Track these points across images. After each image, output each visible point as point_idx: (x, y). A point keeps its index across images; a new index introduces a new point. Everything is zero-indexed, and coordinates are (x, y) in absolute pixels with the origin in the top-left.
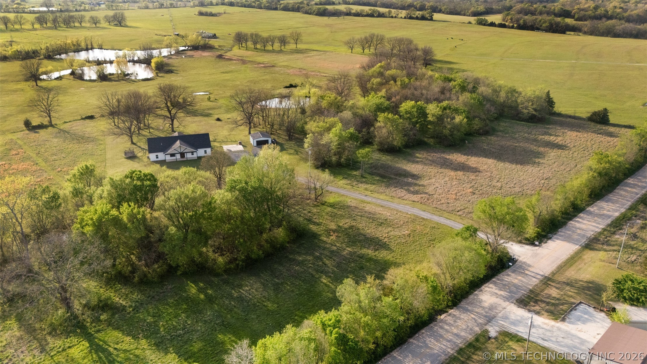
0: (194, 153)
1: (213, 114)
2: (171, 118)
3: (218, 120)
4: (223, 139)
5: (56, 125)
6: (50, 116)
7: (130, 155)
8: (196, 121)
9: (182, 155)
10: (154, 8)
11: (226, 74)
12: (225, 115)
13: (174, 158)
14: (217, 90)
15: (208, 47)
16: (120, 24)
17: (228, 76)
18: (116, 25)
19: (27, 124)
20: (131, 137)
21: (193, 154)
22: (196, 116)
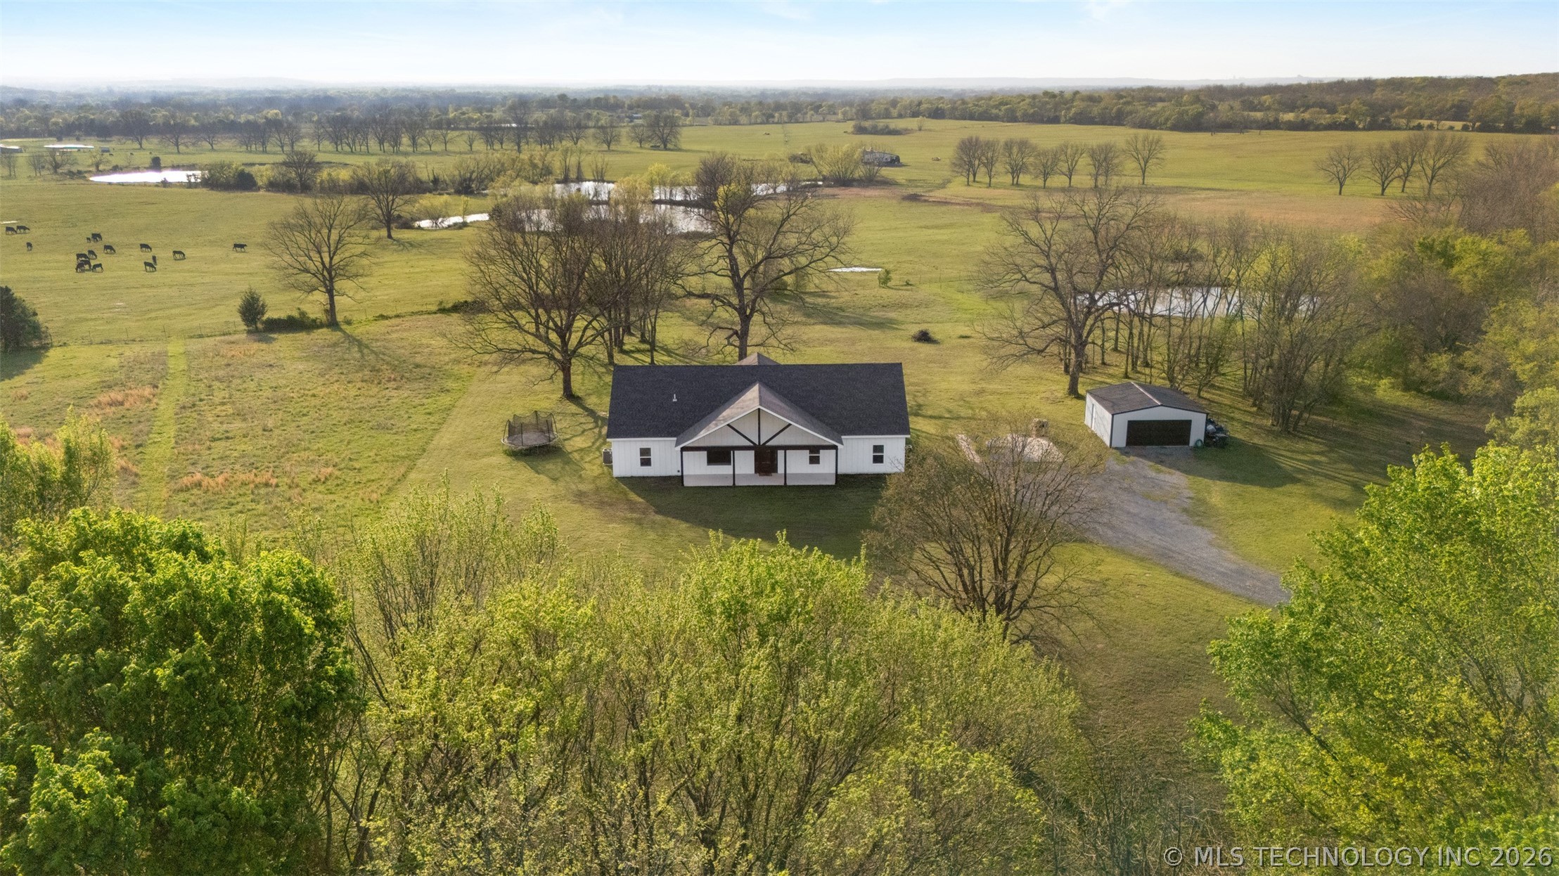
0: (823, 454)
1: (902, 323)
2: (741, 310)
3: (924, 337)
4: (951, 406)
5: (349, 323)
6: (330, 292)
7: (532, 439)
8: (838, 340)
9: (766, 458)
10: (750, 124)
11: (936, 231)
12: (948, 326)
13: (725, 470)
14: (911, 262)
15: (877, 182)
16: (665, 146)
17: (943, 235)
18: (655, 148)
19: (251, 311)
20: (566, 369)
21: (814, 460)
22: (840, 324)
